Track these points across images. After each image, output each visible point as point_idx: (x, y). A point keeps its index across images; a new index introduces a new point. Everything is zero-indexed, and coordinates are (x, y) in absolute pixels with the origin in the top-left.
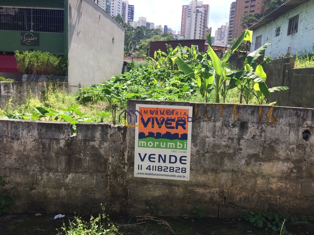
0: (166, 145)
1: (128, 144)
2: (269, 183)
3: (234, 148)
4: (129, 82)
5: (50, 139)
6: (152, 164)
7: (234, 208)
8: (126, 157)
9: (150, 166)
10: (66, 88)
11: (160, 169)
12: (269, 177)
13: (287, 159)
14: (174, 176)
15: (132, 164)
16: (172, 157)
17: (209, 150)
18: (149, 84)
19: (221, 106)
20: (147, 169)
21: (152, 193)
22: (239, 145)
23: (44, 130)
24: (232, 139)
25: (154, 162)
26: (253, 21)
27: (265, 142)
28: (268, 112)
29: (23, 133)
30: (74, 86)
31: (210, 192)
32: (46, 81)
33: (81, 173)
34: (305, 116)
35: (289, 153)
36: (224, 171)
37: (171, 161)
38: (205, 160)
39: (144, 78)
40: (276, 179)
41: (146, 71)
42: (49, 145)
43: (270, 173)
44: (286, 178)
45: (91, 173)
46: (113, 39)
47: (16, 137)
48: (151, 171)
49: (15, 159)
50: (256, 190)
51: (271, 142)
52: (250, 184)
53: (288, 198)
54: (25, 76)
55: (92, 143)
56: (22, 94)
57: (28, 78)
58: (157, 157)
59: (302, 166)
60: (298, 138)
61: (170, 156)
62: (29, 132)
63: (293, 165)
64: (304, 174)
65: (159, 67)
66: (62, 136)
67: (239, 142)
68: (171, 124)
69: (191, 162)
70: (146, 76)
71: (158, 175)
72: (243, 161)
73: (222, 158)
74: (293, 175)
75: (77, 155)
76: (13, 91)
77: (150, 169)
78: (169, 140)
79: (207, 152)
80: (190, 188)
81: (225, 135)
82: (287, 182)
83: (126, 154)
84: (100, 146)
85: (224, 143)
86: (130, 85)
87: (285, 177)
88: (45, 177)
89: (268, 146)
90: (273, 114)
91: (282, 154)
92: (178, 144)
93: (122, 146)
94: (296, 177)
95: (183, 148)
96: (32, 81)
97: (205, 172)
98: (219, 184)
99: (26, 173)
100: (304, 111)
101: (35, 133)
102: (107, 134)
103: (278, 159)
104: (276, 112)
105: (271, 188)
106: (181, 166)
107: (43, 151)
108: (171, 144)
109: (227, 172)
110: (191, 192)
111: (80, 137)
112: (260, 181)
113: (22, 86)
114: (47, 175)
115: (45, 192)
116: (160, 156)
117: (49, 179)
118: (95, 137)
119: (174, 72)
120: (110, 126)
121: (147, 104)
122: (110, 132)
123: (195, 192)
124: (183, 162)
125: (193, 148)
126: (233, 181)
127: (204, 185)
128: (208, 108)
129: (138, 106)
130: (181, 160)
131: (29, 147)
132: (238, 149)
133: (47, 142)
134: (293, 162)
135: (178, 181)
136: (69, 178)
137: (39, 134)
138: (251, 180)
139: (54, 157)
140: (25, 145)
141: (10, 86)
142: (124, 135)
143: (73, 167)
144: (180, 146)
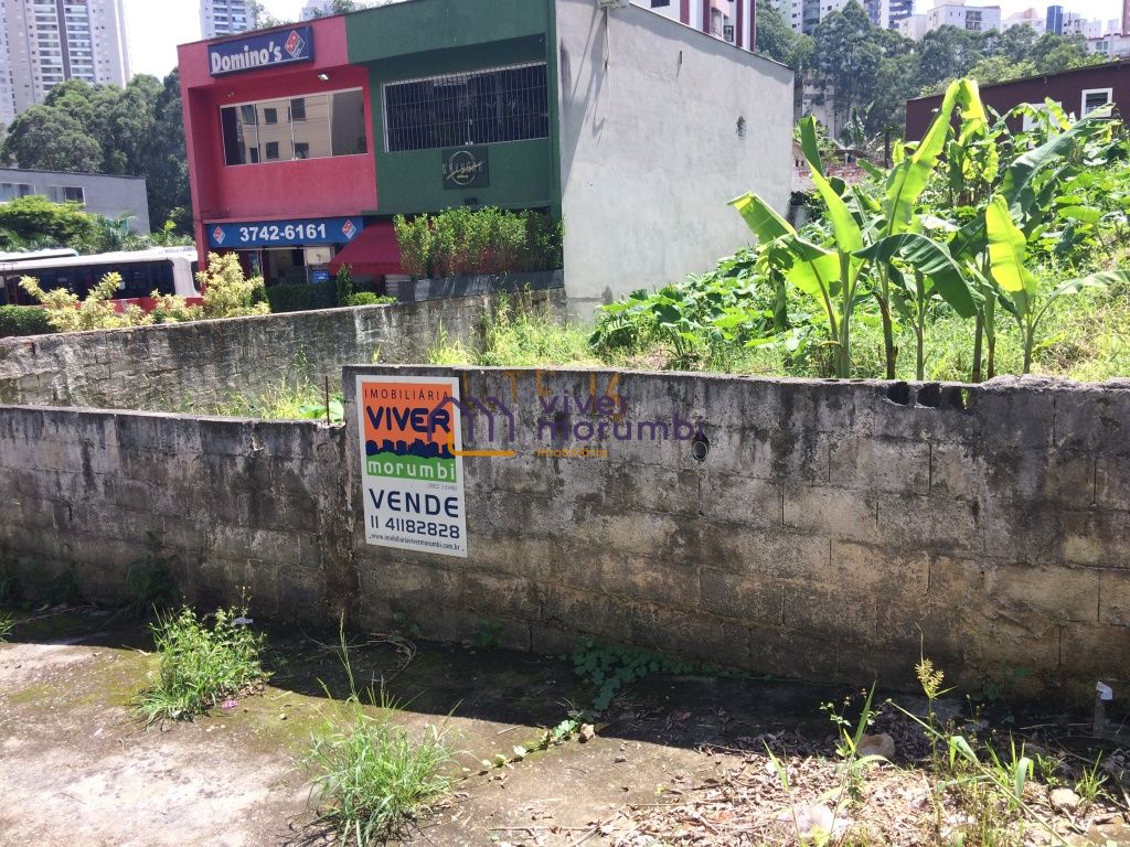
0: (418, 469)
1: (350, 468)
2: (628, 571)
3: (548, 478)
5: (220, 454)
6: (395, 515)
7: (562, 629)
8: (349, 498)
9: (391, 519)
10: (559, 307)
11: (410, 526)
12: (628, 554)
13: (661, 510)
14: (438, 545)
15: (360, 514)
16: (430, 500)
17: (500, 486)
19: (512, 375)
20: (387, 526)
21: (400, 582)
22: (558, 471)
23: (209, 436)
24: (543, 458)
25: (399, 509)
27: (609, 463)
28: (608, 387)
29: (180, 442)
30: (587, 300)
31: (509, 589)
32: (491, 293)
33: (274, 530)
34: (690, 396)
35: (665, 493)
36: (533, 536)
37: (430, 510)
38: (493, 509)
40: (641, 560)
42: (221, 466)
43: (627, 543)
44: (664, 560)
45: (291, 531)
46: (741, 122)
47: (170, 452)
48: (395, 533)
49: (172, 496)
50: (602, 586)
51: (623, 466)
52: (588, 572)
53: (676, 612)
54: (425, 284)
55: (288, 465)
56: (417, 335)
57: (432, 291)
58: (402, 497)
59: (697, 529)
60: (680, 454)
61: (427, 497)
62: (188, 439)
63: (675, 527)
64: (704, 552)
66: (239, 450)
67: (556, 463)
68: (421, 420)
69: (467, 513)
71: (408, 541)
72: (569, 513)
73: (526, 504)
74: (678, 551)
75: (266, 492)
76: (389, 330)
77: (393, 527)
78: (421, 459)
79: (496, 489)
80: (470, 576)
81: (527, 448)
82: (668, 570)
83: (348, 490)
84: (301, 470)
85: (527, 467)
87: (662, 556)
88: (219, 536)
89: (617, 475)
90: (619, 391)
91: (648, 494)
92: (440, 468)
93: (340, 473)
94: (686, 558)
95: (448, 479)
96: (445, 296)
97: (496, 538)
98: (526, 569)
99: (190, 526)
100: (687, 383)
101: (197, 441)
102: (311, 444)
103: (642, 509)
104: (626, 387)
105: (634, 584)
106: (450, 521)
107: (213, 481)
108: (426, 468)
109: (539, 539)
110: (473, 584)
111: (268, 452)
112: (608, 564)
113: (416, 314)
114: (223, 532)
115: (221, 569)
116: (408, 495)
117: (227, 539)
118: (289, 451)
120: (315, 426)
121: (376, 374)
122: (317, 439)
123: (481, 585)
124: (451, 511)
125: (469, 477)
126: (553, 562)
127: (497, 571)
128: (489, 381)
129: (360, 379)
130: (447, 507)
131: (191, 472)
132: (556, 482)
133: (216, 460)
134: (674, 517)
135: (448, 557)
136: (256, 540)
137: (204, 444)
138: (589, 562)
139: (230, 494)
140: (183, 466)
141: (380, 317)
142: (341, 445)
143: (262, 517)
144: (442, 473)
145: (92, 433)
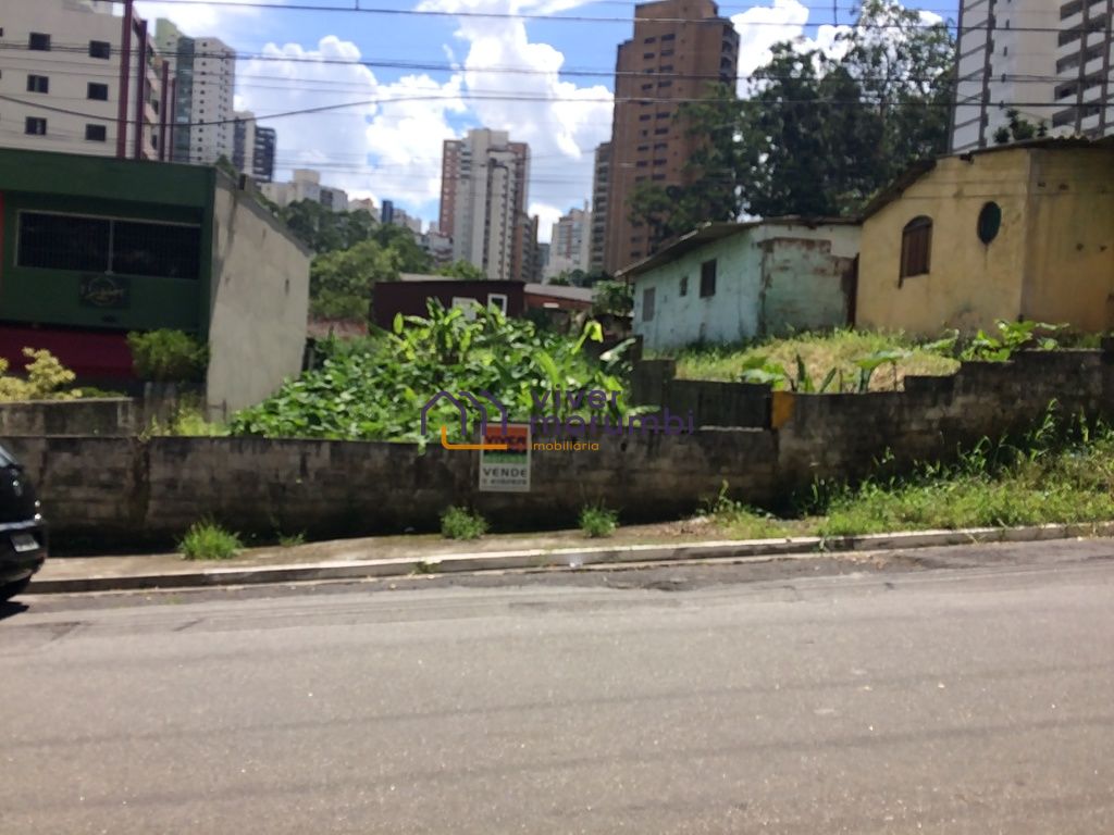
0: (509, 460)
1: (474, 461)
4: (346, 396)
5: (400, 457)
6: (495, 478)
8: (472, 472)
9: (494, 480)
10: (203, 410)
12: (596, 484)
14: (515, 488)
15: (477, 478)
16: (514, 471)
18: (396, 399)
20: (491, 482)
23: (395, 450)
25: (498, 475)
26: (662, 208)
27: (591, 454)
30: (216, 407)
31: (547, 501)
32: (175, 396)
33: (429, 488)
35: (611, 463)
36: (559, 481)
37: (513, 475)
38: (543, 472)
39: (378, 385)
40: (601, 485)
41: (383, 366)
42: (400, 462)
43: (597, 480)
44: (610, 484)
45: (438, 488)
46: (287, 282)
48: (495, 485)
49: (365, 477)
57: (152, 390)
59: (622, 473)
60: (617, 450)
61: (512, 470)
62: (380, 451)
63: (614, 473)
64: (624, 480)
65: (410, 355)
66: (410, 455)
68: (512, 441)
69: (531, 475)
70: (384, 379)
71: (501, 488)
73: (557, 470)
74: (615, 481)
75: (425, 472)
77: (494, 483)
79: (545, 465)
80: (530, 498)
86: (352, 402)
88: (394, 494)
91: (606, 463)
92: (519, 458)
93: (468, 463)
94: (617, 483)
95: (523, 463)
96: (157, 396)
97: (544, 483)
98: (555, 493)
99: (375, 490)
103: (603, 468)
106: (522, 478)
107: (394, 469)
108: (513, 458)
109: (562, 482)
110: (531, 501)
112: (589, 488)
113: (143, 408)
114: (397, 492)
115: (393, 509)
116: (503, 470)
117: (399, 496)
119: (452, 371)
123: (534, 501)
124: (523, 474)
125: (533, 462)
126: (567, 489)
131: (379, 465)
133: (397, 459)
134: (614, 470)
135: (519, 492)
136: (417, 494)
137: (390, 453)
139: (403, 475)
140: (375, 463)
141: (129, 409)
143: (422, 483)
144: (521, 460)
145: (312, 449)
